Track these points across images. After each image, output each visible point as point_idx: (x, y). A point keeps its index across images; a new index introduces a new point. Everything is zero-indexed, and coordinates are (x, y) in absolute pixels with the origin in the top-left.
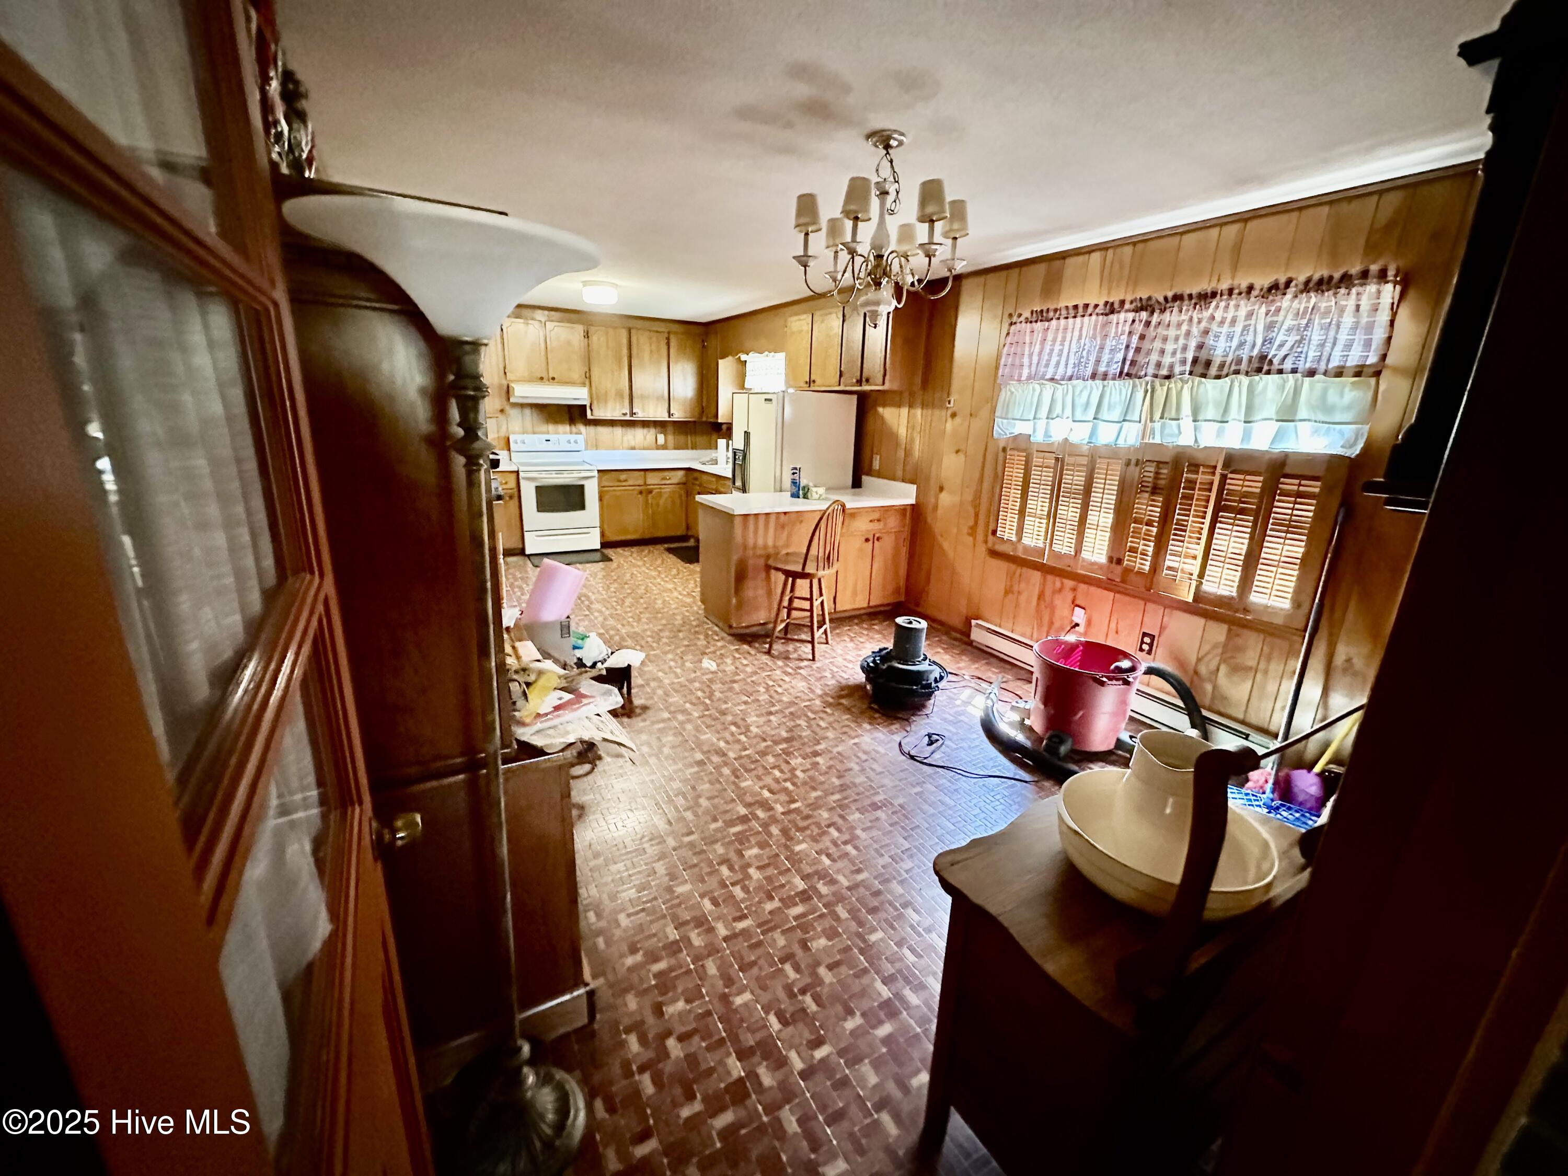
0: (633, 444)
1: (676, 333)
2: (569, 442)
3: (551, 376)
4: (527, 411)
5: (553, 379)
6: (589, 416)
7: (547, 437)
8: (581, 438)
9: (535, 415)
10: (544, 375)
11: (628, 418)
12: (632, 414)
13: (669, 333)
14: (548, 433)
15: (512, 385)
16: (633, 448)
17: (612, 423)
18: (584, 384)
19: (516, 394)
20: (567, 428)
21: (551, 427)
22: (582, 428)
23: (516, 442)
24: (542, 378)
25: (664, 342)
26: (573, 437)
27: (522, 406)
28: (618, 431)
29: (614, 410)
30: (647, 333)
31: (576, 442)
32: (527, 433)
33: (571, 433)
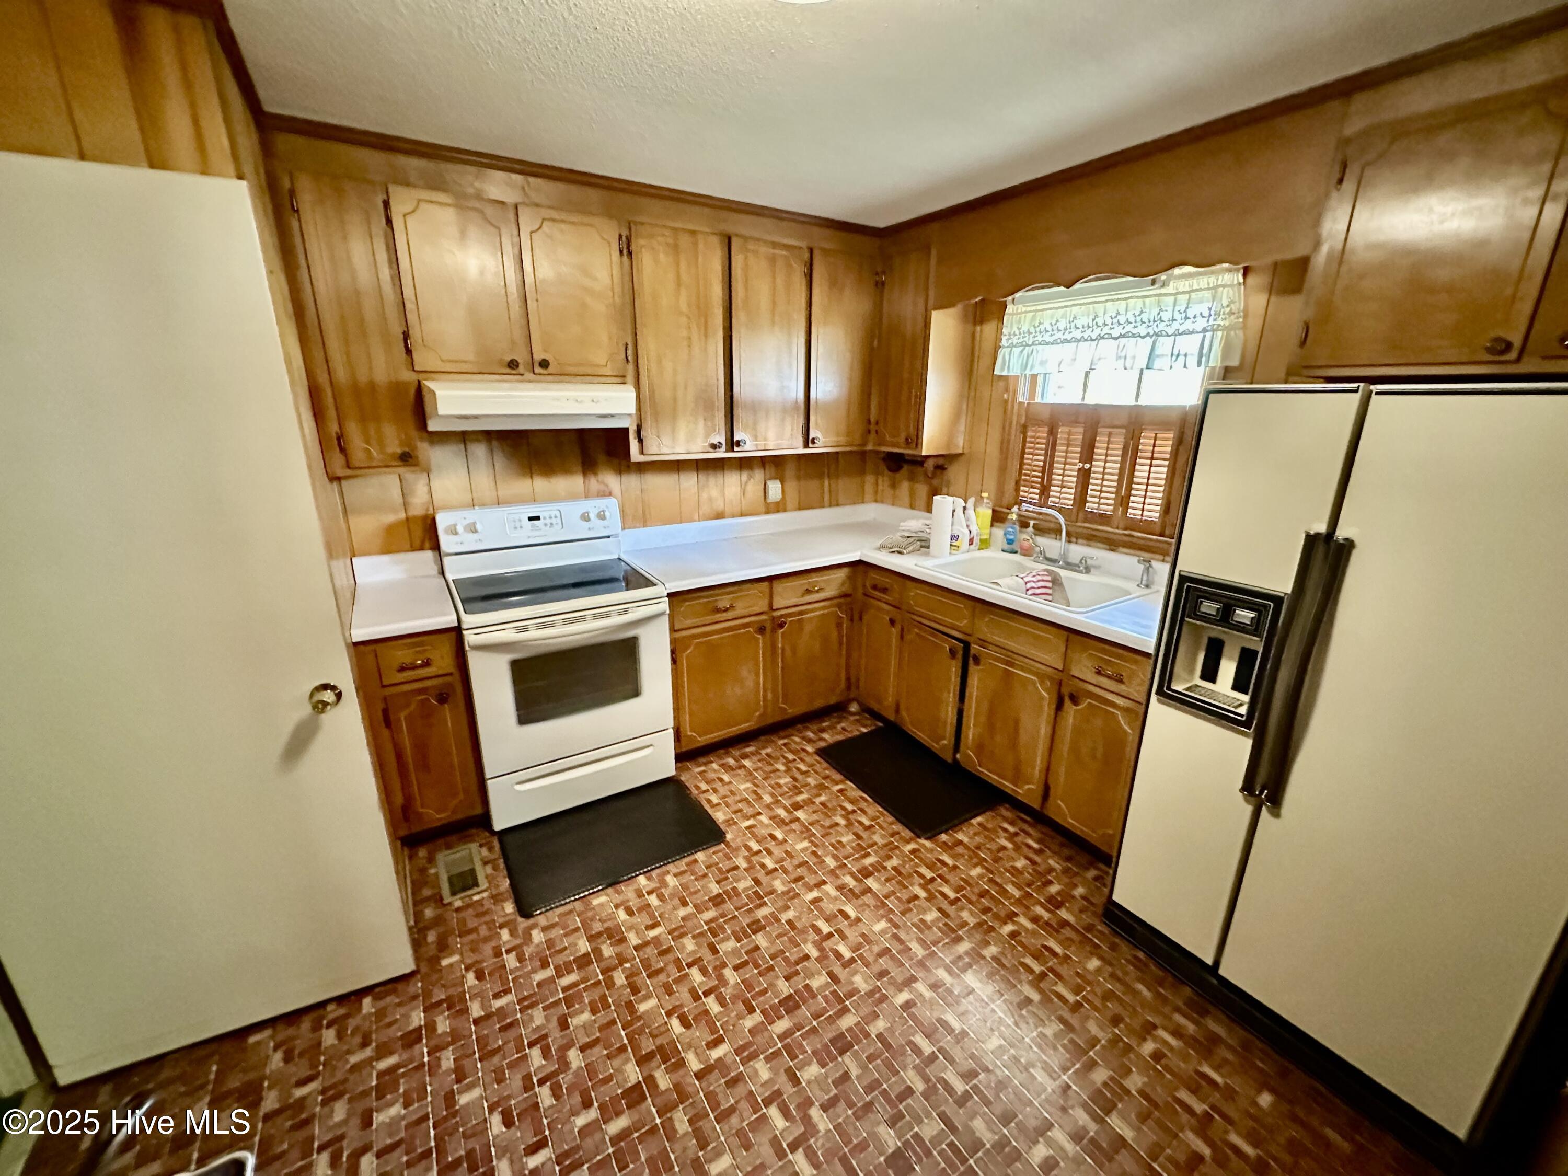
0: (719, 505)
1: (825, 251)
2: (585, 518)
3: (538, 357)
4: (479, 450)
5: (544, 364)
6: (635, 455)
7: (534, 511)
8: (611, 506)
9: (500, 461)
10: (521, 356)
11: (721, 454)
12: (732, 444)
13: (811, 251)
14: (534, 500)
15: (429, 384)
16: (720, 516)
17: (677, 466)
18: (621, 379)
19: (442, 411)
20: (576, 482)
21: (540, 484)
22: (611, 480)
23: (453, 531)
24: (513, 364)
25: (799, 271)
26: (593, 506)
27: (464, 438)
28: (689, 481)
29: (691, 438)
30: (764, 250)
31: (601, 516)
32: (483, 505)
33: (587, 496)
